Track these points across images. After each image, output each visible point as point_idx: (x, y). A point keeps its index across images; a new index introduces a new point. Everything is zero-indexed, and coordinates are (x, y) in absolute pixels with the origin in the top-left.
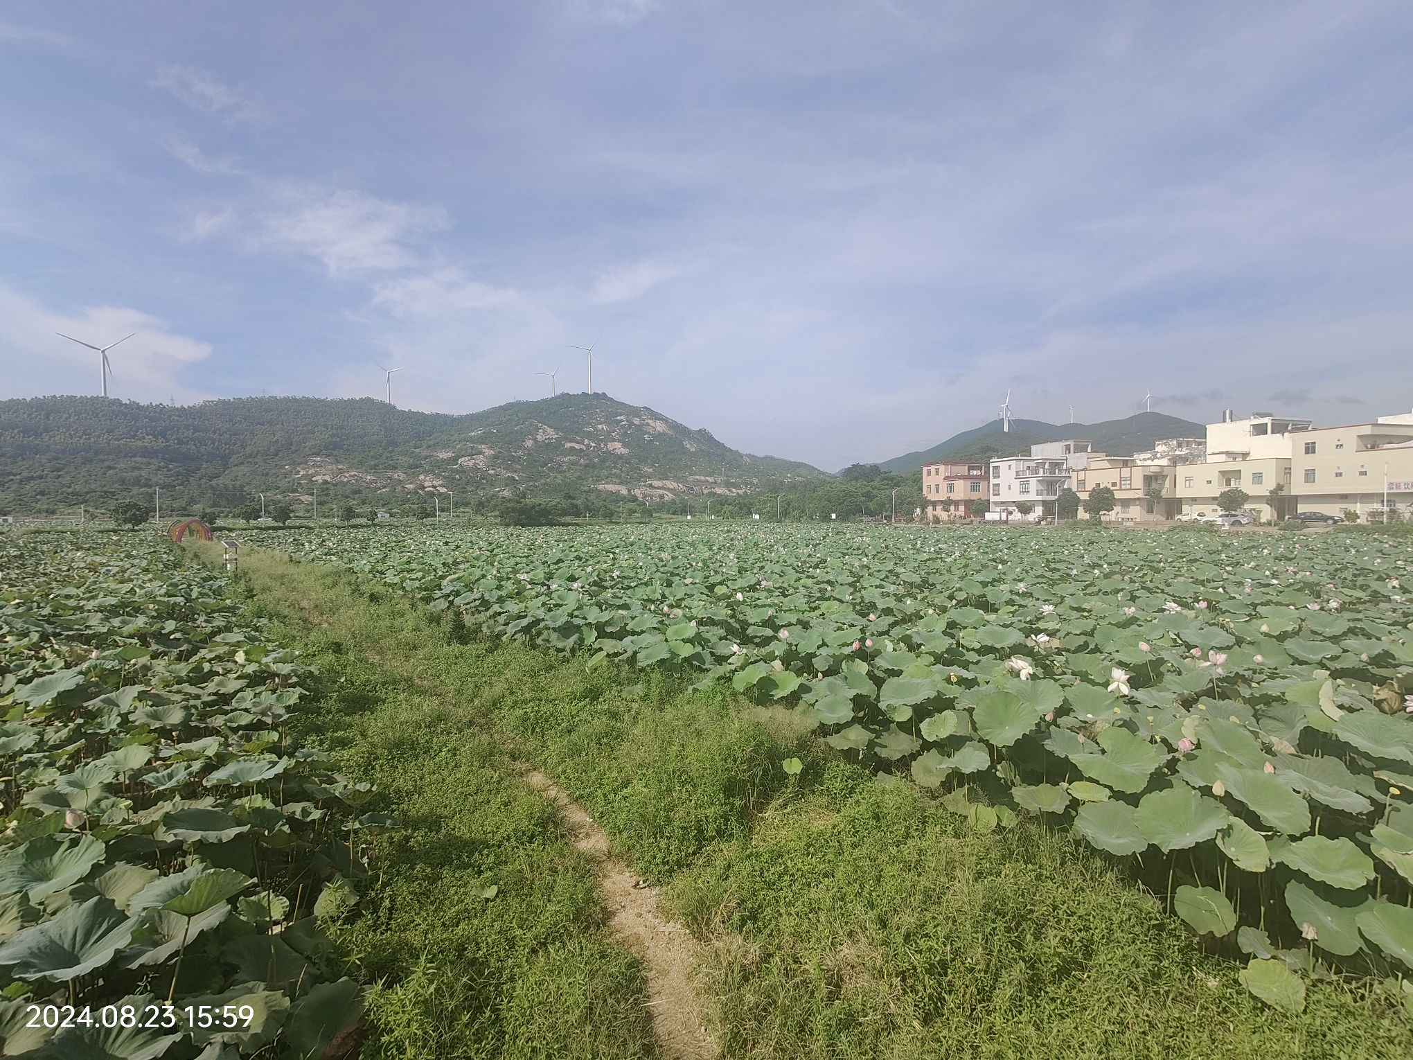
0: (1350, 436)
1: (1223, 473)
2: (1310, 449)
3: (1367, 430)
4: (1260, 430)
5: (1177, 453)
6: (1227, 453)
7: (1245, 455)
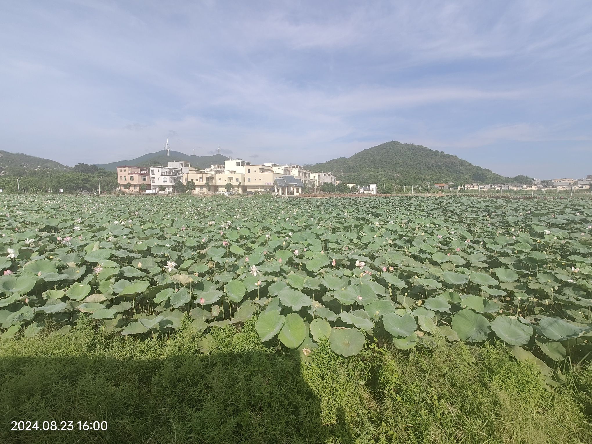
0: (257, 168)
1: (229, 177)
2: (249, 171)
3: (261, 167)
4: (238, 164)
5: (217, 170)
6: (230, 171)
7: (235, 172)
